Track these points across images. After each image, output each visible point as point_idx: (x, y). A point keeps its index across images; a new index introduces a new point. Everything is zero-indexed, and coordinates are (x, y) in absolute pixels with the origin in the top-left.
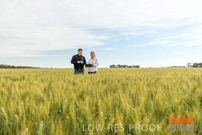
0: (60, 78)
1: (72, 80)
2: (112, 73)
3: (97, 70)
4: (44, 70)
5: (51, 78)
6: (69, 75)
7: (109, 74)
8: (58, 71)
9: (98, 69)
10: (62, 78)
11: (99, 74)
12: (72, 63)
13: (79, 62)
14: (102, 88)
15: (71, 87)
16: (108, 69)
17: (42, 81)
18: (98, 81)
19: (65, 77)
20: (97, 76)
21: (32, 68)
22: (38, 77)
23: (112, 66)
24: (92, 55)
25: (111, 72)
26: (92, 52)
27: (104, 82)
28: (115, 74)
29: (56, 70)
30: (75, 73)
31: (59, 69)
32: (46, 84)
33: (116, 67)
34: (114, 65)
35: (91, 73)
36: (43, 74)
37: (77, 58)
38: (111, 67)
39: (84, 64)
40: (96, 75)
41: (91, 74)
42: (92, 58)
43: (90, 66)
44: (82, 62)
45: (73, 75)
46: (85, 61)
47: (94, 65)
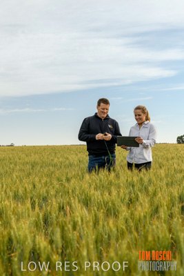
13: (99, 136)
26: (138, 108)
35: (138, 166)
37: (94, 125)
42: (140, 124)
43: (132, 142)
45: (87, 176)
47: (144, 141)
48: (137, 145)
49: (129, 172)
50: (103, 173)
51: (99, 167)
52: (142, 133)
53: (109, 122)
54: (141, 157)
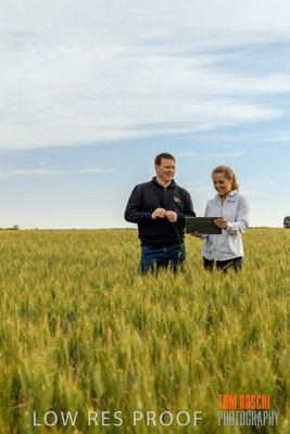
12: (129, 217)
24: (224, 180)
26: (218, 171)
30: (145, 267)
35: (221, 264)
39: (181, 223)
42: (223, 196)
44: (173, 215)
45: (139, 280)
46: (186, 209)
47: (230, 224)
48: (218, 231)
49: (207, 274)
50: (165, 275)
51: (158, 265)
52: (226, 212)
53: (175, 192)
54: (225, 249)
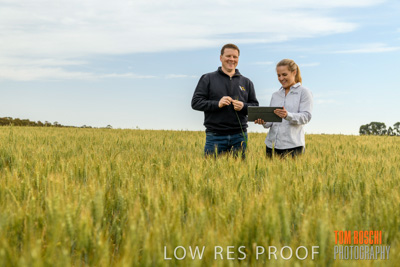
0: (148, 167)
1: (196, 178)
2: (371, 159)
3: (303, 143)
4: (81, 134)
5: (113, 167)
6: (186, 159)
7: (361, 159)
8: (135, 139)
9: (308, 137)
10: (156, 169)
11: (314, 161)
14: (330, 219)
15: (201, 207)
16: (352, 138)
17: (81, 176)
18: (310, 187)
19: (167, 165)
20: (307, 168)
21: (33, 124)
22: (62, 162)
23: (373, 129)
24: (285, 73)
25: (365, 151)
27: (340, 193)
28: (388, 165)
29: (130, 137)
31: (139, 133)
32: (97, 191)
33: (389, 132)
34: (380, 125)
36: (80, 149)
38: (364, 130)
40: (299, 161)
41: (276, 158)
46: (250, 98)
